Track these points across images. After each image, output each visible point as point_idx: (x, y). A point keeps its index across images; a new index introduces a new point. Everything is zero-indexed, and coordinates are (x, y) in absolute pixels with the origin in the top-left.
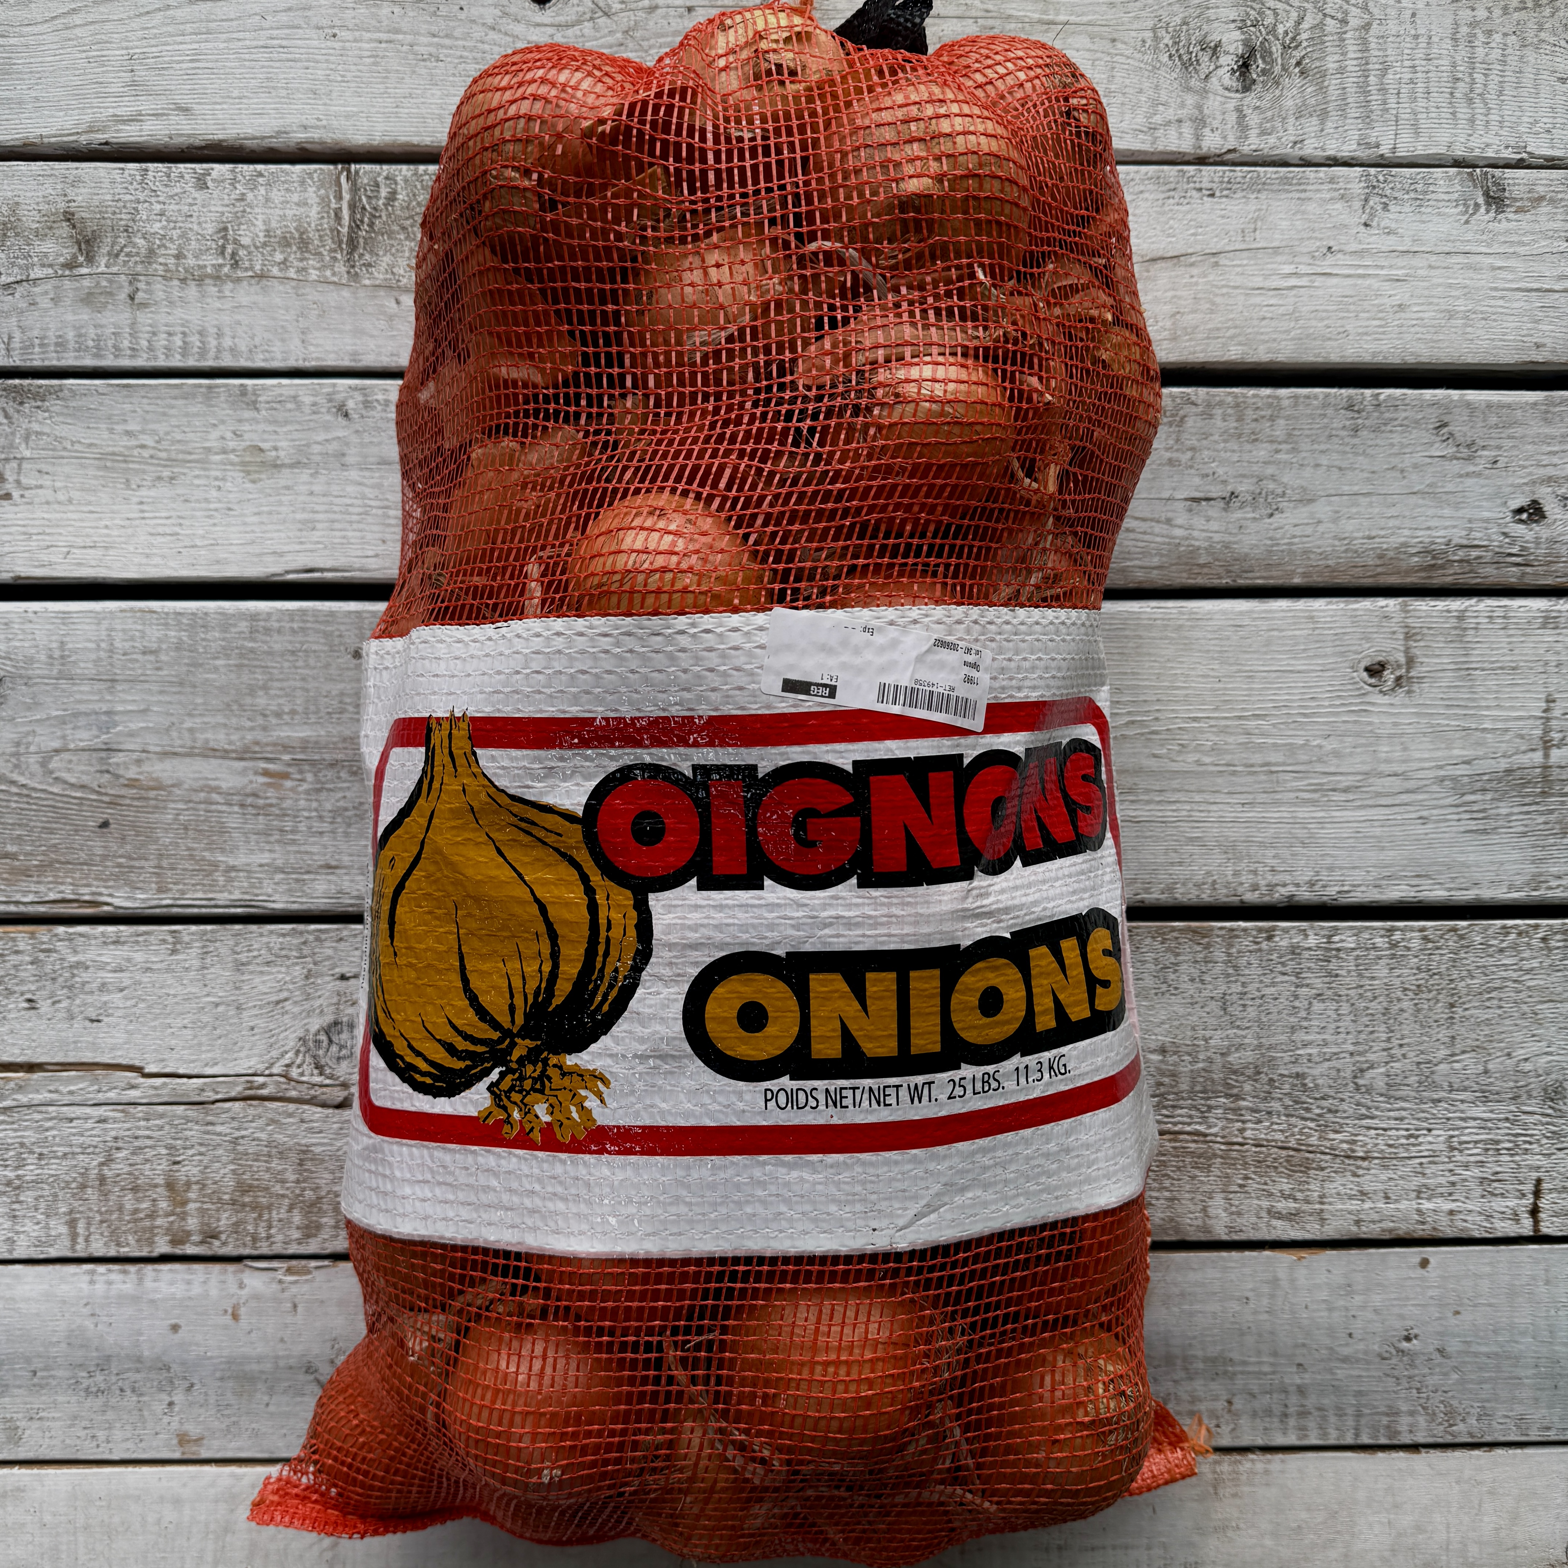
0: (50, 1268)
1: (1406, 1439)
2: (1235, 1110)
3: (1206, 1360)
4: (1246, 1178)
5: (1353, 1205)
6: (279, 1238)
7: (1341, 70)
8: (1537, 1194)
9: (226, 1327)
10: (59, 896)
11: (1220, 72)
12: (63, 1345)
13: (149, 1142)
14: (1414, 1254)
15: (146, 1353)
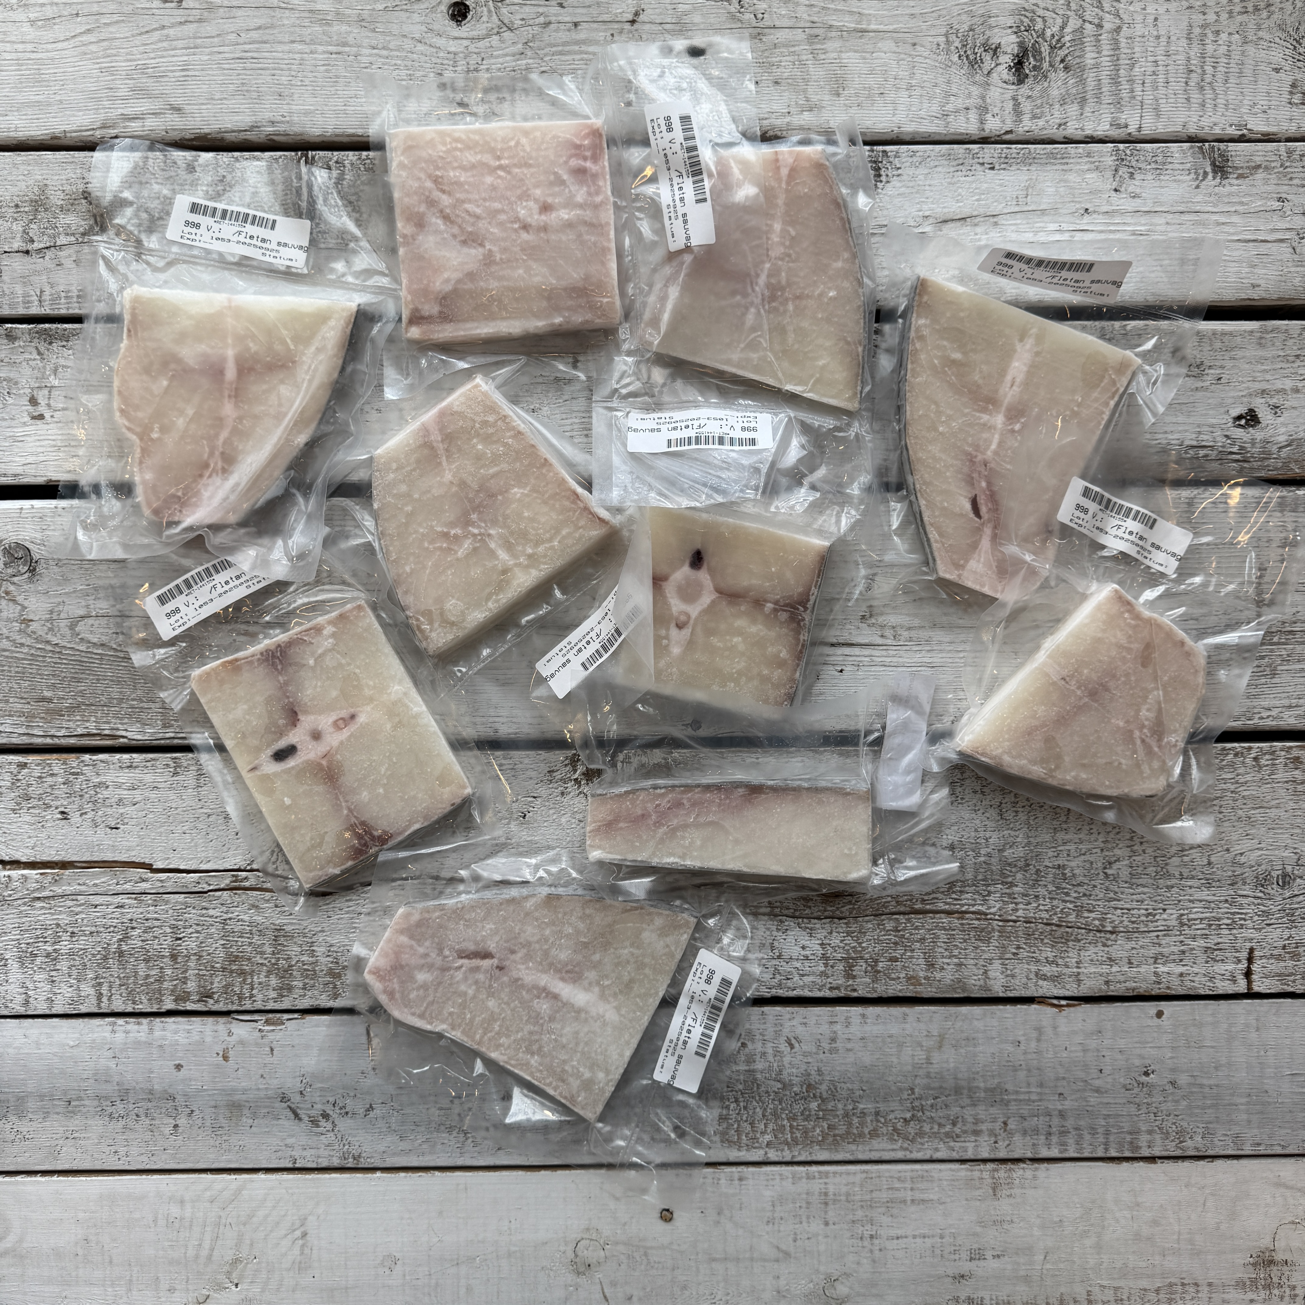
0: (80, 1021)
1: (1146, 1152)
2: (1009, 895)
3: (986, 1090)
4: (1018, 948)
5: (1105, 969)
6: (260, 997)
7: (1097, 66)
8: (1250, 960)
9: (218, 1066)
10: (85, 731)
11: (1000, 68)
12: (92, 1081)
13: (157, 923)
14: (1151, 1008)
15: (156, 1087)
